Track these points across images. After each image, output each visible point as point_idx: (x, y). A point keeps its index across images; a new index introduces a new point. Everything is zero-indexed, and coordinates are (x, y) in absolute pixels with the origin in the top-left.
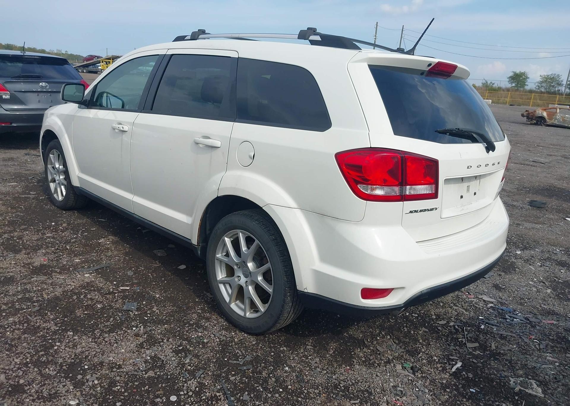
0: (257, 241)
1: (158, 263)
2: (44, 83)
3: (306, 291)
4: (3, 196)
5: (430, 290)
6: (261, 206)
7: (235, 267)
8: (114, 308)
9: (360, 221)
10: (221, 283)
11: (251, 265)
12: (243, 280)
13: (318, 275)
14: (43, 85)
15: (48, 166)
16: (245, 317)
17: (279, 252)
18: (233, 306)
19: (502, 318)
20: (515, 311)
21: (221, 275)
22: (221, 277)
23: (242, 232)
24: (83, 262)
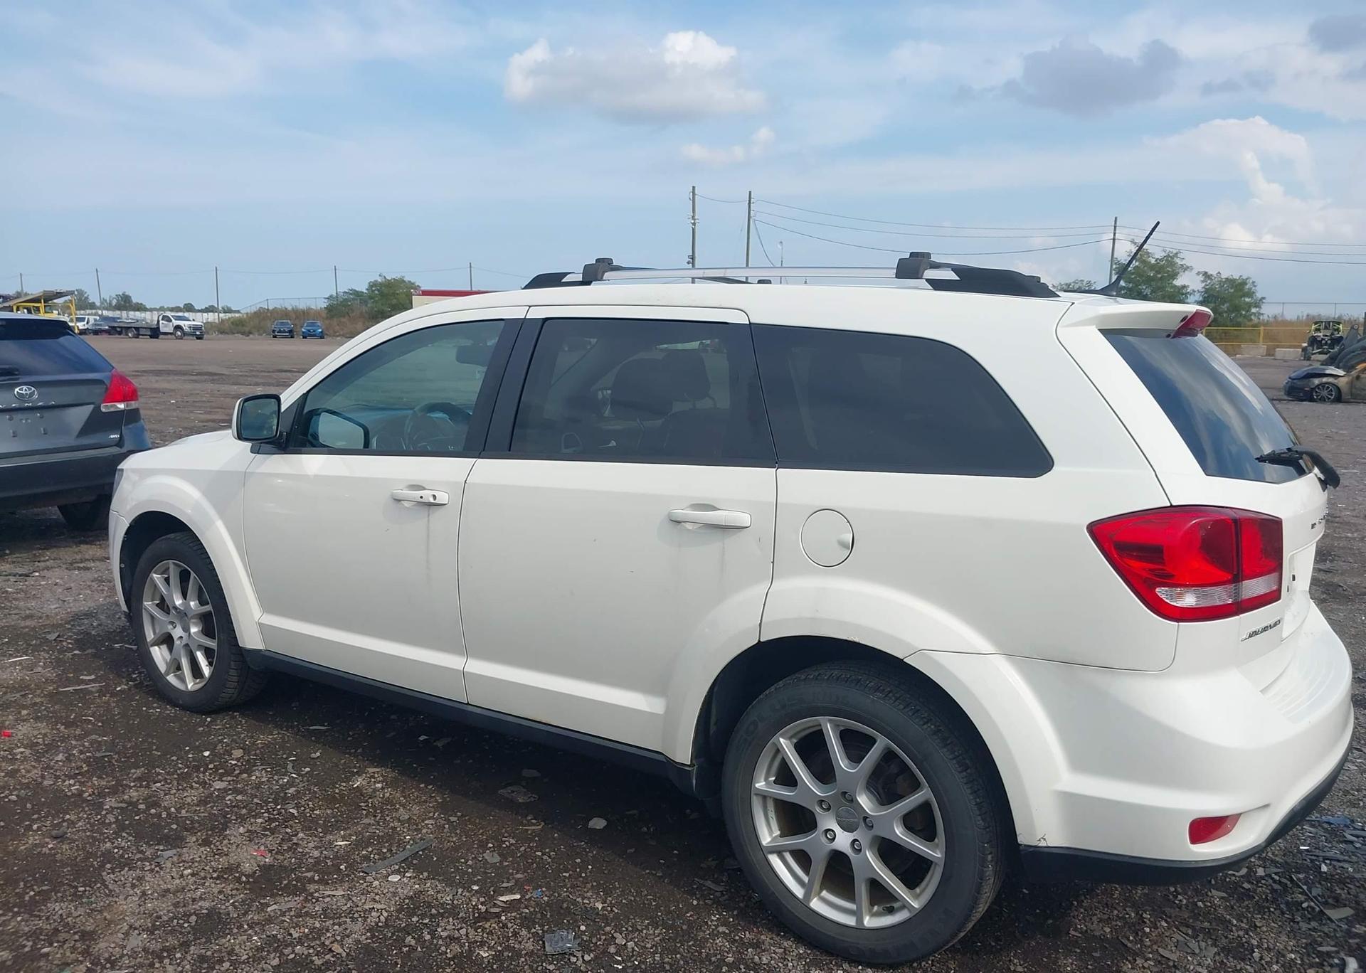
0: (882, 742)
1: (533, 821)
2: (25, 387)
3: (1043, 844)
4: (18, 695)
5: (1304, 802)
6: (901, 657)
7: (818, 810)
8: (524, 952)
9: (1165, 669)
10: (772, 852)
11: (864, 801)
12: (843, 841)
13: (1073, 803)
14: (24, 392)
15: (145, 603)
16: (860, 929)
17: (955, 761)
18: (815, 904)
19: (1341, 842)
20: (1353, 821)
21: (768, 833)
22: (769, 839)
23: (830, 721)
24: (358, 845)
